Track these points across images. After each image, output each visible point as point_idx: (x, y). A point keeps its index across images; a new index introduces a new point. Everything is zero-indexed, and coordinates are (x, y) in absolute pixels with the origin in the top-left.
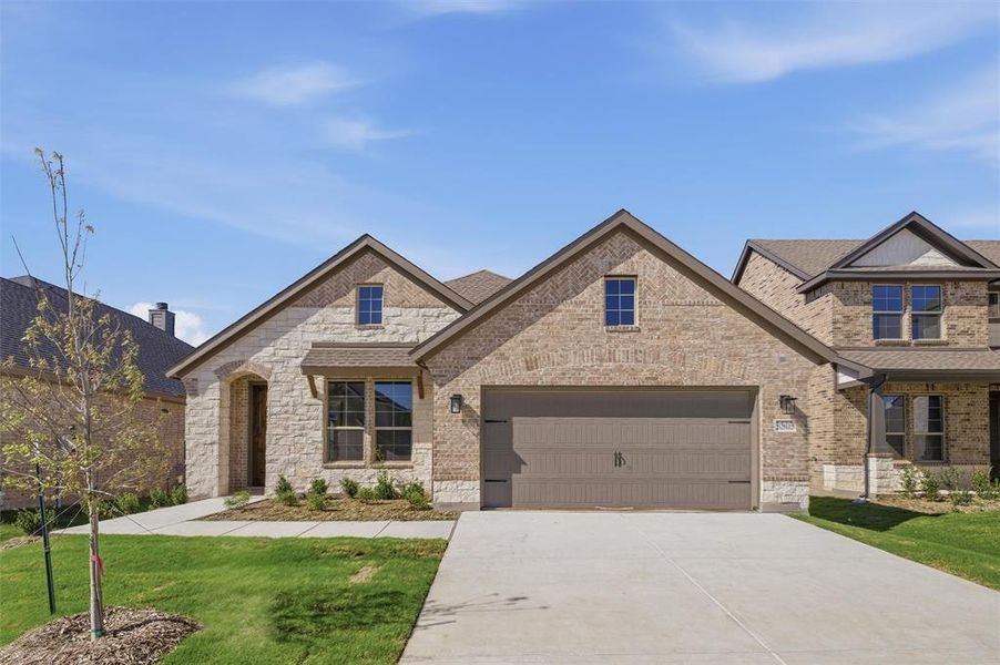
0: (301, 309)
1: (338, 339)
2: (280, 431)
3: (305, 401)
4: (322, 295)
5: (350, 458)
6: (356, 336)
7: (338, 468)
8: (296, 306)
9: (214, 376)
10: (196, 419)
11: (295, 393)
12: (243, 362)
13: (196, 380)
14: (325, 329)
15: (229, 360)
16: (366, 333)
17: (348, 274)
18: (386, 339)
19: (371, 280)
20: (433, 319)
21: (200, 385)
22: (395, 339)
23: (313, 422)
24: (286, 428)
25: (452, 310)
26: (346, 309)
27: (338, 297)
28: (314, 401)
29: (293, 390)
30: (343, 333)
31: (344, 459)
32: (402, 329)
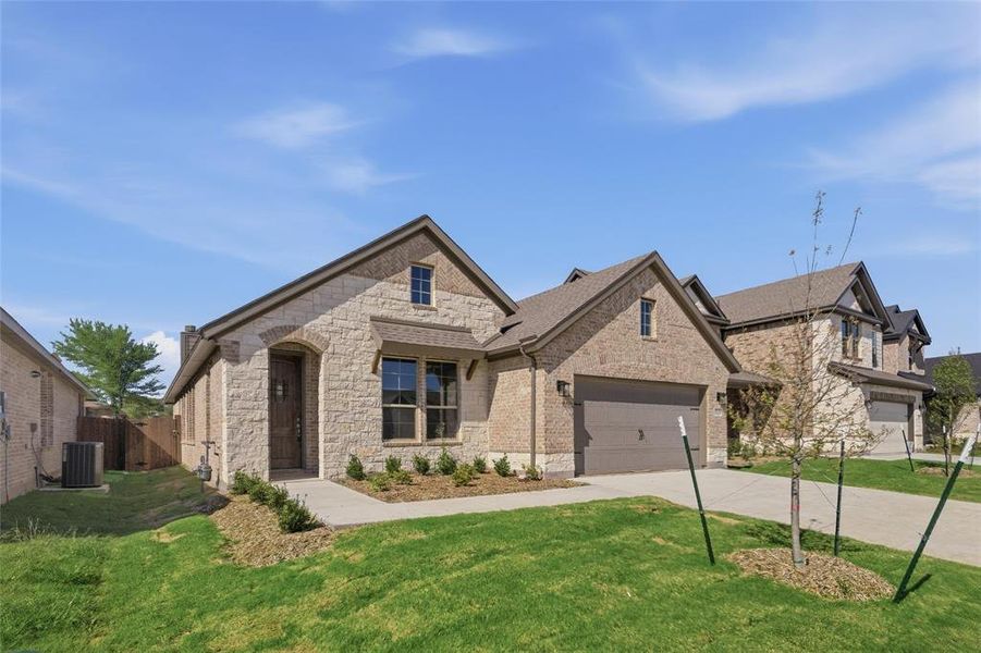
0: (358, 278)
1: (395, 315)
2: (341, 408)
3: (365, 377)
4: (379, 268)
5: (402, 436)
6: (413, 314)
7: (398, 446)
8: (353, 274)
9: (260, 342)
10: (241, 390)
11: (354, 368)
12: (295, 328)
13: (237, 343)
14: (384, 303)
15: (280, 323)
16: (422, 312)
17: (404, 250)
18: (438, 321)
19: (423, 261)
20: (476, 308)
21: (243, 350)
22: (447, 322)
23: (373, 399)
24: (346, 405)
25: (491, 302)
26: (402, 286)
27: (394, 272)
28: (374, 377)
29: (352, 364)
30: (400, 310)
31: (397, 437)
32: (452, 314)
